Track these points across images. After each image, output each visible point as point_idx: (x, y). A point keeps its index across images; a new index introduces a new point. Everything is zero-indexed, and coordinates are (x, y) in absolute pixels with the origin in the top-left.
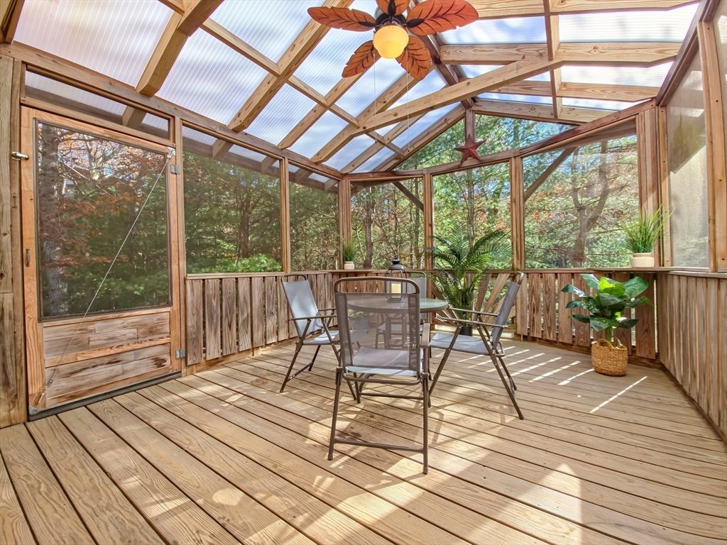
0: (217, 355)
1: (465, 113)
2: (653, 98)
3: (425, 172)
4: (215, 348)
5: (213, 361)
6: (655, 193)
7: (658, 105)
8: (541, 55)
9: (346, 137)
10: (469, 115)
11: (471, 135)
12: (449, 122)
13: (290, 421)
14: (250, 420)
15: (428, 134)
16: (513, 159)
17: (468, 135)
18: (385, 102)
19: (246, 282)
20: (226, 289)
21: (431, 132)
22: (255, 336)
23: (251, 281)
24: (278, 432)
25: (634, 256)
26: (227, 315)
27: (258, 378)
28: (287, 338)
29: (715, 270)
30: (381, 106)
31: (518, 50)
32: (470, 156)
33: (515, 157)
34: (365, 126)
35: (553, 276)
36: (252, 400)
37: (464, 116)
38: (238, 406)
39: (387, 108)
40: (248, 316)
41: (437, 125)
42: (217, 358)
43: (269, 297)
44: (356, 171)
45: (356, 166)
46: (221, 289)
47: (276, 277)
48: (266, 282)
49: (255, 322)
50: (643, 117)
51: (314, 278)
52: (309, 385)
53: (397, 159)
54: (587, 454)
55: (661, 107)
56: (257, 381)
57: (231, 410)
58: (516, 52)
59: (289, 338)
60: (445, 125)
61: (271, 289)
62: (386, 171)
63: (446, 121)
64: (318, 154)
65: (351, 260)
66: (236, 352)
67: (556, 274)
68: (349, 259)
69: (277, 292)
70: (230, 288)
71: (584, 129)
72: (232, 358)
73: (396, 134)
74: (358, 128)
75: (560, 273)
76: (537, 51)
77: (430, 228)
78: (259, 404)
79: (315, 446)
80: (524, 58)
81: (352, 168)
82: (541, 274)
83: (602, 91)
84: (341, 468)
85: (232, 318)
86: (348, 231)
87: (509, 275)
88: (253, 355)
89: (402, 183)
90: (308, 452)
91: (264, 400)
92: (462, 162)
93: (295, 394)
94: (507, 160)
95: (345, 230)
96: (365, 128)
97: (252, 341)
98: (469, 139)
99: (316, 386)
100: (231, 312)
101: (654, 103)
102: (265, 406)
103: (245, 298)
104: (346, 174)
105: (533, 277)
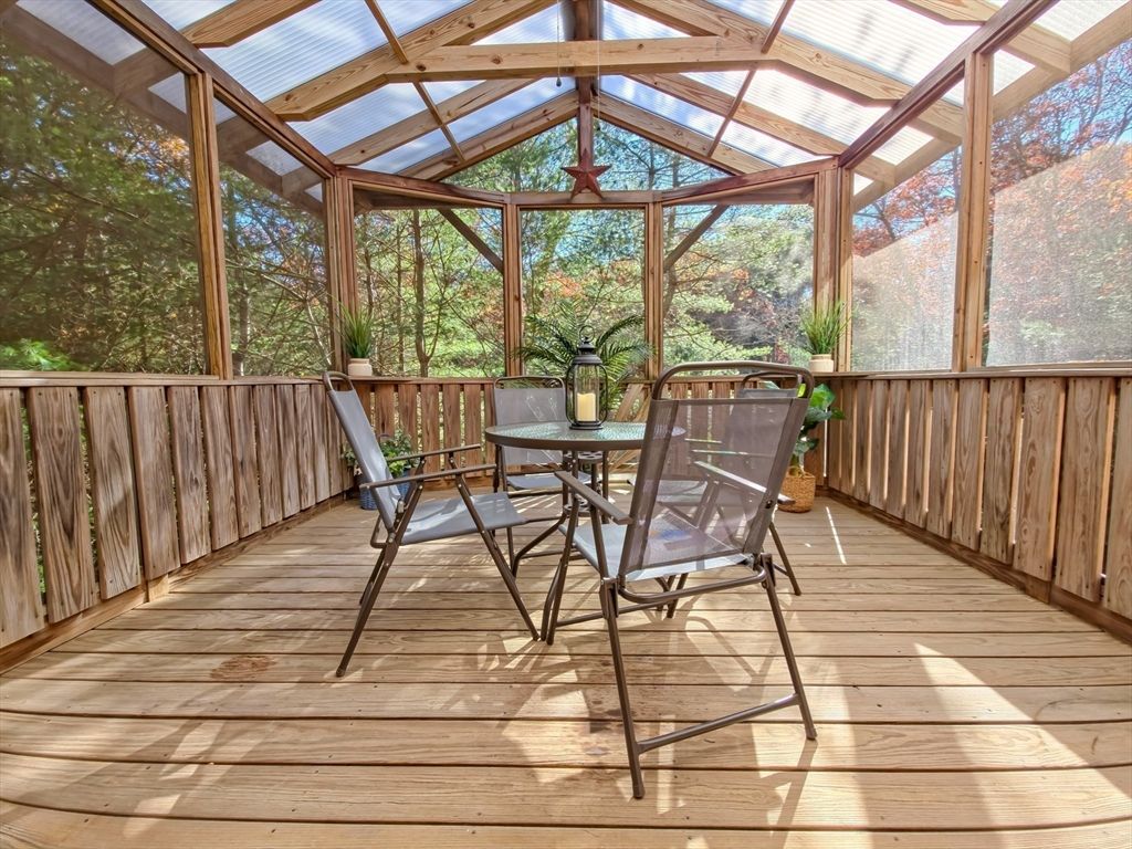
0: (32, 626)
1: (579, 109)
2: (835, 156)
3: (507, 200)
4: (21, 606)
5: (17, 648)
6: (832, 280)
7: (842, 166)
8: (751, 38)
9: (372, 74)
10: (586, 115)
11: (588, 150)
12: (551, 117)
13: (443, 741)
14: (321, 785)
15: (512, 129)
16: (651, 207)
17: (582, 151)
18: (471, 25)
19: (115, 399)
20: (46, 419)
21: (518, 127)
22: (152, 545)
23: (128, 398)
24: (440, 785)
25: (813, 358)
26: (55, 501)
27: (228, 658)
28: (237, 539)
29: (963, 368)
30: (460, 31)
31: (720, 17)
32: (587, 187)
33: (654, 203)
34: (424, 62)
35: (706, 386)
36: (270, 726)
37: (577, 114)
38: (238, 758)
39: (473, 40)
40: (126, 497)
41: (530, 117)
42: (30, 637)
43: (185, 441)
44: (370, 166)
45: (370, 152)
46: (30, 420)
47: (200, 388)
48: (174, 399)
49: (150, 508)
50: (824, 178)
51: (288, 391)
52: (398, 637)
53: (449, 163)
54: (914, 620)
55: (847, 169)
56: (230, 666)
57: (222, 781)
58: (716, 20)
59: (240, 540)
60: (544, 121)
61: (190, 420)
62: (429, 180)
63: (545, 114)
64: (288, 96)
65: (363, 357)
66: (96, 601)
67: (710, 384)
68: (360, 353)
69: (203, 426)
70: (60, 419)
71: (755, 180)
72: (80, 624)
73: (465, 105)
74: (405, 63)
75: (716, 383)
76: (746, 30)
77: (517, 304)
78: (303, 729)
79: (571, 779)
80: (727, 33)
81: (358, 157)
82: (690, 383)
83: (786, 129)
84: (681, 803)
85: (73, 506)
86: (352, 293)
87: (642, 386)
88: (147, 600)
89: (457, 212)
90: (573, 801)
91: (307, 711)
92: (573, 194)
93: (381, 669)
94: (642, 206)
95: (344, 290)
96: (421, 67)
97: (142, 562)
98: (583, 156)
99: (417, 634)
100: (70, 489)
101: (836, 162)
102: (329, 729)
103: (112, 446)
104: (342, 168)
105: (678, 389)
